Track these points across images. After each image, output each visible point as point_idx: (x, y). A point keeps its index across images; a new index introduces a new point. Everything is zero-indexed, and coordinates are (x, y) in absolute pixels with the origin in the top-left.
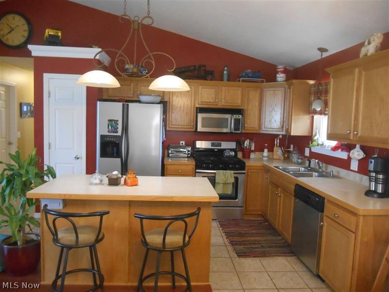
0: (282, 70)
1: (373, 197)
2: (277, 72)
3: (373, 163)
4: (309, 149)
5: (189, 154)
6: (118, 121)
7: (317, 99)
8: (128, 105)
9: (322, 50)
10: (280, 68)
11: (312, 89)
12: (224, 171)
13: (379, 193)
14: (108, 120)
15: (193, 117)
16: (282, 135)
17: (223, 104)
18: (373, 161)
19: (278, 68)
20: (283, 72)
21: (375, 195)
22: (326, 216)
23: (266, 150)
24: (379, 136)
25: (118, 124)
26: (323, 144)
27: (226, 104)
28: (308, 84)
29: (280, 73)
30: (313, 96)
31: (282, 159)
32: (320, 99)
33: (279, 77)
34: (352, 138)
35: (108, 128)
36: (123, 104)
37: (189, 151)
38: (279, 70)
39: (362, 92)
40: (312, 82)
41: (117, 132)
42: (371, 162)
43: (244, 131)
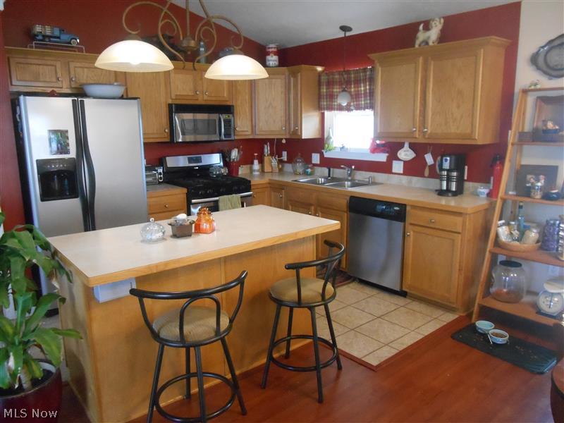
0: (275, 50)
1: (448, 196)
2: (268, 54)
3: (448, 161)
4: (319, 155)
5: (161, 178)
6: (67, 131)
7: (343, 91)
8: (82, 102)
9: (344, 28)
10: (272, 47)
11: (322, 78)
12: (230, 196)
13: (453, 191)
14: (50, 131)
15: (165, 120)
16: (286, 139)
17: (206, 98)
18: (448, 158)
19: (269, 48)
20: (275, 54)
21: (450, 194)
22: (411, 224)
23: (256, 162)
24: (458, 132)
25: (68, 138)
26: (343, 147)
27: (209, 98)
28: (316, 70)
29: (271, 54)
30: (325, 87)
31: (277, 171)
32: (346, 91)
33: (269, 61)
34: (417, 136)
35: (50, 145)
36: (74, 101)
37: (160, 174)
38: (270, 50)
39: (431, 85)
40: (319, 69)
41: (67, 152)
42: (446, 160)
43: (236, 138)
